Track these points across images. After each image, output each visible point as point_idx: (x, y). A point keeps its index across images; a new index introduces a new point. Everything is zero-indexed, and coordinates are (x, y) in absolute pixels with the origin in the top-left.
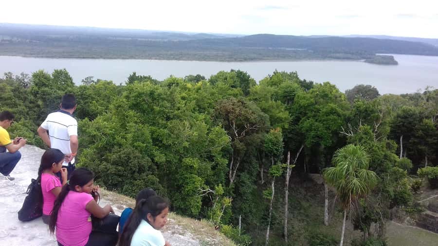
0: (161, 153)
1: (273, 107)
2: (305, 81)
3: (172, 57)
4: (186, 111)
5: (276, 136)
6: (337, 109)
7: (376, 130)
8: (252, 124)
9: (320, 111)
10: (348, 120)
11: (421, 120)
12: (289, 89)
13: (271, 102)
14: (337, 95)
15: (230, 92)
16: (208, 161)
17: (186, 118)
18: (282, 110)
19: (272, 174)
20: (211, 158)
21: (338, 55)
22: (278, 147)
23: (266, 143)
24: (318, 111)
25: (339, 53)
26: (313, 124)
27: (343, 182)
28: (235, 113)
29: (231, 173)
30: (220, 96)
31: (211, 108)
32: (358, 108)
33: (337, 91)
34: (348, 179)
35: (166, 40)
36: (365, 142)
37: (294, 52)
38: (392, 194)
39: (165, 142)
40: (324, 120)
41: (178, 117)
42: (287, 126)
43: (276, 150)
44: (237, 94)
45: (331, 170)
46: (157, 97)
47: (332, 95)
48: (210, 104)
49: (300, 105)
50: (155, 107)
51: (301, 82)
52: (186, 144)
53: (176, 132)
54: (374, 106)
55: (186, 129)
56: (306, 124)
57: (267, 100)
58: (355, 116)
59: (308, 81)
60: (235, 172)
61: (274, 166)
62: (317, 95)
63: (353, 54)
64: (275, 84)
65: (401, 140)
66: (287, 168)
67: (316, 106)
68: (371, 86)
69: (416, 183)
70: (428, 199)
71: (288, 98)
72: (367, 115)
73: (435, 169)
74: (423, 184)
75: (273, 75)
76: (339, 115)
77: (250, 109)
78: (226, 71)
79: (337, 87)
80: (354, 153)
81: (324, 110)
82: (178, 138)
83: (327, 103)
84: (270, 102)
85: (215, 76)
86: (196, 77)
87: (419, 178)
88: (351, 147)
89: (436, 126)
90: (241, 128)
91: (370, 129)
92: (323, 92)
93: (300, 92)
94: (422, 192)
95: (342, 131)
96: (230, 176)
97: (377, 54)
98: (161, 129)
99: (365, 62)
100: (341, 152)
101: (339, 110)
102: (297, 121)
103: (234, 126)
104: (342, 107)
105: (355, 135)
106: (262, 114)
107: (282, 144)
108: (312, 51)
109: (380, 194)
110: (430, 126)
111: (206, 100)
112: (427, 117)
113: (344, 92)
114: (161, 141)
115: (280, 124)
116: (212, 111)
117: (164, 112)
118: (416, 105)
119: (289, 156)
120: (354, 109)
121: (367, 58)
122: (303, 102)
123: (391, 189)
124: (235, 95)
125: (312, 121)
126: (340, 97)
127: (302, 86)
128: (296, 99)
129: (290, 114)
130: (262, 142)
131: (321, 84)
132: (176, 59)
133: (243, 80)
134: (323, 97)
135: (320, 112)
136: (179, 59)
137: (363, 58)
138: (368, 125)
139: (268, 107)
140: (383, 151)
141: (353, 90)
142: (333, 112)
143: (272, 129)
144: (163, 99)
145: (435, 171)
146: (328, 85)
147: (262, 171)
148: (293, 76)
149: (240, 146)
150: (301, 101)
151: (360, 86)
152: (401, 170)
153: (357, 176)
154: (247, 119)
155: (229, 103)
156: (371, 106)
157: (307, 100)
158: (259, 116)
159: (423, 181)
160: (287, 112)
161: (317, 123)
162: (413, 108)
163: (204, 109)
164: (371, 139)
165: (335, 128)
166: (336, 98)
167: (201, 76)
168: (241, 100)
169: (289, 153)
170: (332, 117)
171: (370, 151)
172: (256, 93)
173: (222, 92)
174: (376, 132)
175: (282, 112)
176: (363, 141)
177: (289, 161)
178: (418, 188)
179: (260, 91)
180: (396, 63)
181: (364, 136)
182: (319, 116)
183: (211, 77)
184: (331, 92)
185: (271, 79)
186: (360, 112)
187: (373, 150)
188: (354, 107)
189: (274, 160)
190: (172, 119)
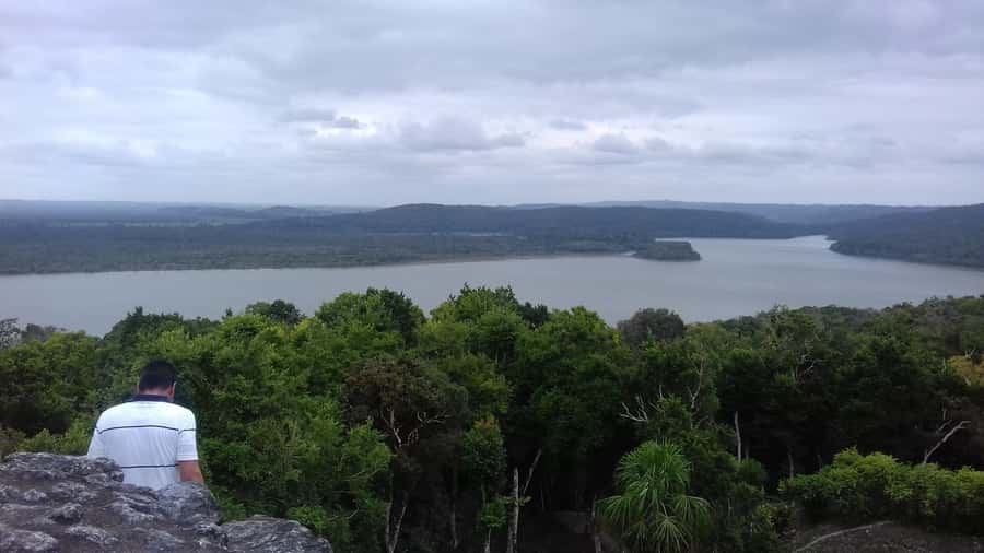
0: (235, 502)
1: (471, 369)
2: (528, 305)
3: (209, 261)
4: (288, 395)
5: (488, 433)
6: (608, 364)
7: (693, 406)
8: (432, 412)
9: (573, 369)
10: (633, 387)
11: (771, 376)
12: (501, 326)
13: (467, 358)
14: (606, 333)
15: (376, 342)
16: (342, 510)
17: (290, 411)
18: (492, 373)
19: (483, 523)
20: (348, 502)
21: (578, 244)
22: (494, 460)
23: (468, 454)
24: (570, 369)
25: (581, 239)
26: (561, 400)
27: (641, 526)
28: (394, 389)
29: (388, 530)
30: (356, 353)
31: (337, 381)
32: (652, 359)
33: (603, 325)
34: (651, 521)
35: (193, 225)
36: (674, 434)
37: (488, 240)
38: (740, 542)
39: (243, 473)
40: (583, 391)
41: (271, 411)
42: (504, 409)
43: (490, 465)
44: (393, 346)
45: (615, 501)
46: (218, 366)
47: (593, 334)
48: (335, 372)
49: (528, 360)
50: (215, 392)
51: (520, 308)
52: (295, 474)
53: (268, 447)
54: (683, 354)
55: (293, 437)
56: (546, 400)
57: (457, 354)
58: (647, 379)
59: (534, 305)
60: (398, 527)
61: (488, 506)
62: (564, 335)
63: (608, 239)
64: (467, 317)
65: (736, 422)
66: (513, 506)
67: (563, 361)
68: (667, 311)
69: (780, 513)
70: (808, 546)
71: (500, 345)
72: (672, 375)
73: (813, 481)
74: (794, 514)
75: (460, 297)
76: (614, 378)
77: (427, 378)
78: (355, 293)
79: (601, 316)
80: (658, 460)
81: (582, 368)
82: (272, 462)
83: (585, 351)
84: (464, 358)
85: (331, 305)
86: (273, 305)
87: (782, 503)
88: (651, 447)
89: (801, 387)
90: (407, 422)
91: (682, 404)
92: (576, 328)
93: (524, 332)
94: (793, 531)
95: (625, 412)
96: (387, 538)
97: (657, 240)
98: (232, 444)
99: (635, 256)
100: (632, 459)
101: (611, 365)
102: (522, 396)
103: (392, 419)
104: (616, 358)
105: (653, 419)
106: (453, 386)
107: (502, 453)
108: (525, 238)
109: (716, 545)
110: (790, 388)
111: (323, 363)
112: (783, 370)
113: (615, 326)
114: (233, 473)
115: (489, 407)
116: (340, 387)
117: (239, 403)
118: (756, 345)
119: (516, 478)
120: (643, 363)
121: (640, 249)
122: (536, 354)
123: (736, 533)
124: (390, 349)
125: (556, 393)
126: (611, 337)
127: (526, 317)
128: (518, 348)
129: (510, 382)
130: (459, 449)
131: (566, 313)
132: (219, 267)
133: (397, 310)
134: (574, 340)
135: (574, 373)
136: (226, 266)
137: (632, 248)
138: (676, 396)
139: (462, 368)
140: (712, 449)
141: (633, 320)
142: (598, 371)
143: (479, 420)
144: (235, 372)
145: (815, 483)
146: (582, 313)
147: (453, 516)
148: (504, 297)
149: (409, 464)
150: (530, 351)
151: (645, 312)
152: (753, 489)
153: (670, 513)
154: (422, 402)
155: (378, 367)
156: (678, 355)
157: (544, 348)
158: (447, 390)
159: (792, 507)
160: (502, 378)
161: (567, 399)
162: (751, 351)
163: (322, 384)
164: (685, 426)
165: (608, 407)
166: (603, 339)
167: (286, 302)
168: (407, 358)
169: (516, 471)
170: (598, 382)
171: (689, 452)
172: (432, 338)
173: (359, 342)
174: (694, 410)
175: (492, 377)
176: (671, 430)
177: (517, 490)
178: (785, 523)
179: (440, 334)
180: (695, 257)
181: (671, 421)
182: (571, 382)
183: (322, 308)
184: (591, 330)
185: (457, 306)
186: (658, 367)
187: (692, 450)
188: (643, 359)
189: (486, 489)
190: (256, 417)
